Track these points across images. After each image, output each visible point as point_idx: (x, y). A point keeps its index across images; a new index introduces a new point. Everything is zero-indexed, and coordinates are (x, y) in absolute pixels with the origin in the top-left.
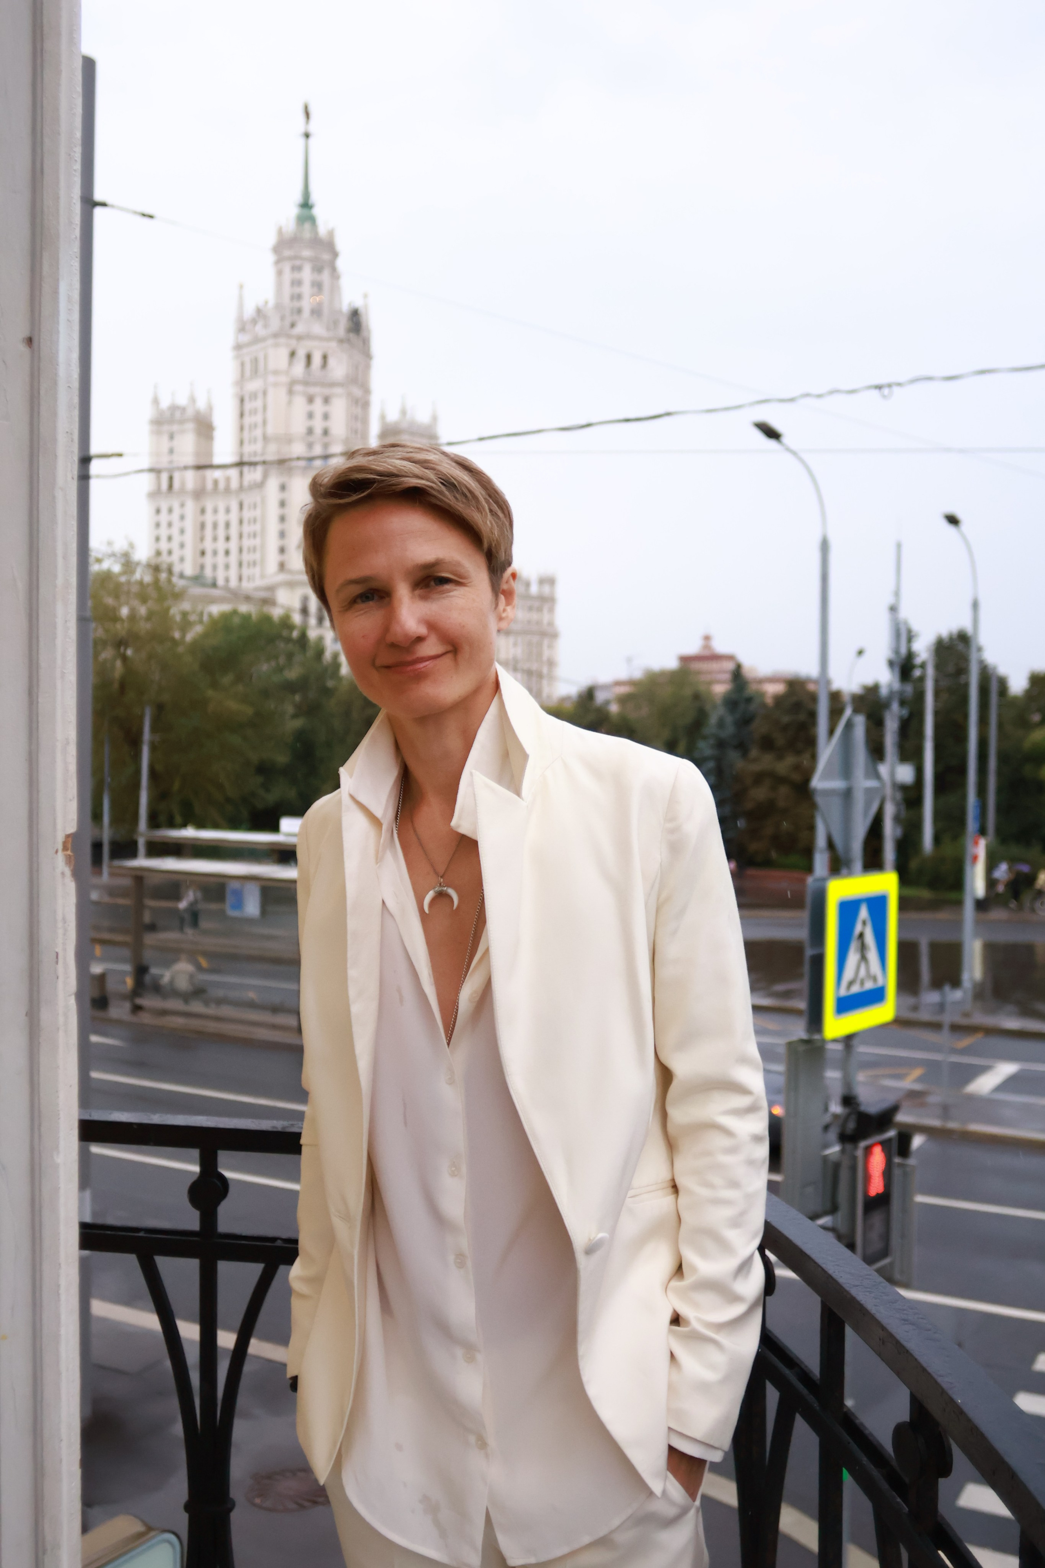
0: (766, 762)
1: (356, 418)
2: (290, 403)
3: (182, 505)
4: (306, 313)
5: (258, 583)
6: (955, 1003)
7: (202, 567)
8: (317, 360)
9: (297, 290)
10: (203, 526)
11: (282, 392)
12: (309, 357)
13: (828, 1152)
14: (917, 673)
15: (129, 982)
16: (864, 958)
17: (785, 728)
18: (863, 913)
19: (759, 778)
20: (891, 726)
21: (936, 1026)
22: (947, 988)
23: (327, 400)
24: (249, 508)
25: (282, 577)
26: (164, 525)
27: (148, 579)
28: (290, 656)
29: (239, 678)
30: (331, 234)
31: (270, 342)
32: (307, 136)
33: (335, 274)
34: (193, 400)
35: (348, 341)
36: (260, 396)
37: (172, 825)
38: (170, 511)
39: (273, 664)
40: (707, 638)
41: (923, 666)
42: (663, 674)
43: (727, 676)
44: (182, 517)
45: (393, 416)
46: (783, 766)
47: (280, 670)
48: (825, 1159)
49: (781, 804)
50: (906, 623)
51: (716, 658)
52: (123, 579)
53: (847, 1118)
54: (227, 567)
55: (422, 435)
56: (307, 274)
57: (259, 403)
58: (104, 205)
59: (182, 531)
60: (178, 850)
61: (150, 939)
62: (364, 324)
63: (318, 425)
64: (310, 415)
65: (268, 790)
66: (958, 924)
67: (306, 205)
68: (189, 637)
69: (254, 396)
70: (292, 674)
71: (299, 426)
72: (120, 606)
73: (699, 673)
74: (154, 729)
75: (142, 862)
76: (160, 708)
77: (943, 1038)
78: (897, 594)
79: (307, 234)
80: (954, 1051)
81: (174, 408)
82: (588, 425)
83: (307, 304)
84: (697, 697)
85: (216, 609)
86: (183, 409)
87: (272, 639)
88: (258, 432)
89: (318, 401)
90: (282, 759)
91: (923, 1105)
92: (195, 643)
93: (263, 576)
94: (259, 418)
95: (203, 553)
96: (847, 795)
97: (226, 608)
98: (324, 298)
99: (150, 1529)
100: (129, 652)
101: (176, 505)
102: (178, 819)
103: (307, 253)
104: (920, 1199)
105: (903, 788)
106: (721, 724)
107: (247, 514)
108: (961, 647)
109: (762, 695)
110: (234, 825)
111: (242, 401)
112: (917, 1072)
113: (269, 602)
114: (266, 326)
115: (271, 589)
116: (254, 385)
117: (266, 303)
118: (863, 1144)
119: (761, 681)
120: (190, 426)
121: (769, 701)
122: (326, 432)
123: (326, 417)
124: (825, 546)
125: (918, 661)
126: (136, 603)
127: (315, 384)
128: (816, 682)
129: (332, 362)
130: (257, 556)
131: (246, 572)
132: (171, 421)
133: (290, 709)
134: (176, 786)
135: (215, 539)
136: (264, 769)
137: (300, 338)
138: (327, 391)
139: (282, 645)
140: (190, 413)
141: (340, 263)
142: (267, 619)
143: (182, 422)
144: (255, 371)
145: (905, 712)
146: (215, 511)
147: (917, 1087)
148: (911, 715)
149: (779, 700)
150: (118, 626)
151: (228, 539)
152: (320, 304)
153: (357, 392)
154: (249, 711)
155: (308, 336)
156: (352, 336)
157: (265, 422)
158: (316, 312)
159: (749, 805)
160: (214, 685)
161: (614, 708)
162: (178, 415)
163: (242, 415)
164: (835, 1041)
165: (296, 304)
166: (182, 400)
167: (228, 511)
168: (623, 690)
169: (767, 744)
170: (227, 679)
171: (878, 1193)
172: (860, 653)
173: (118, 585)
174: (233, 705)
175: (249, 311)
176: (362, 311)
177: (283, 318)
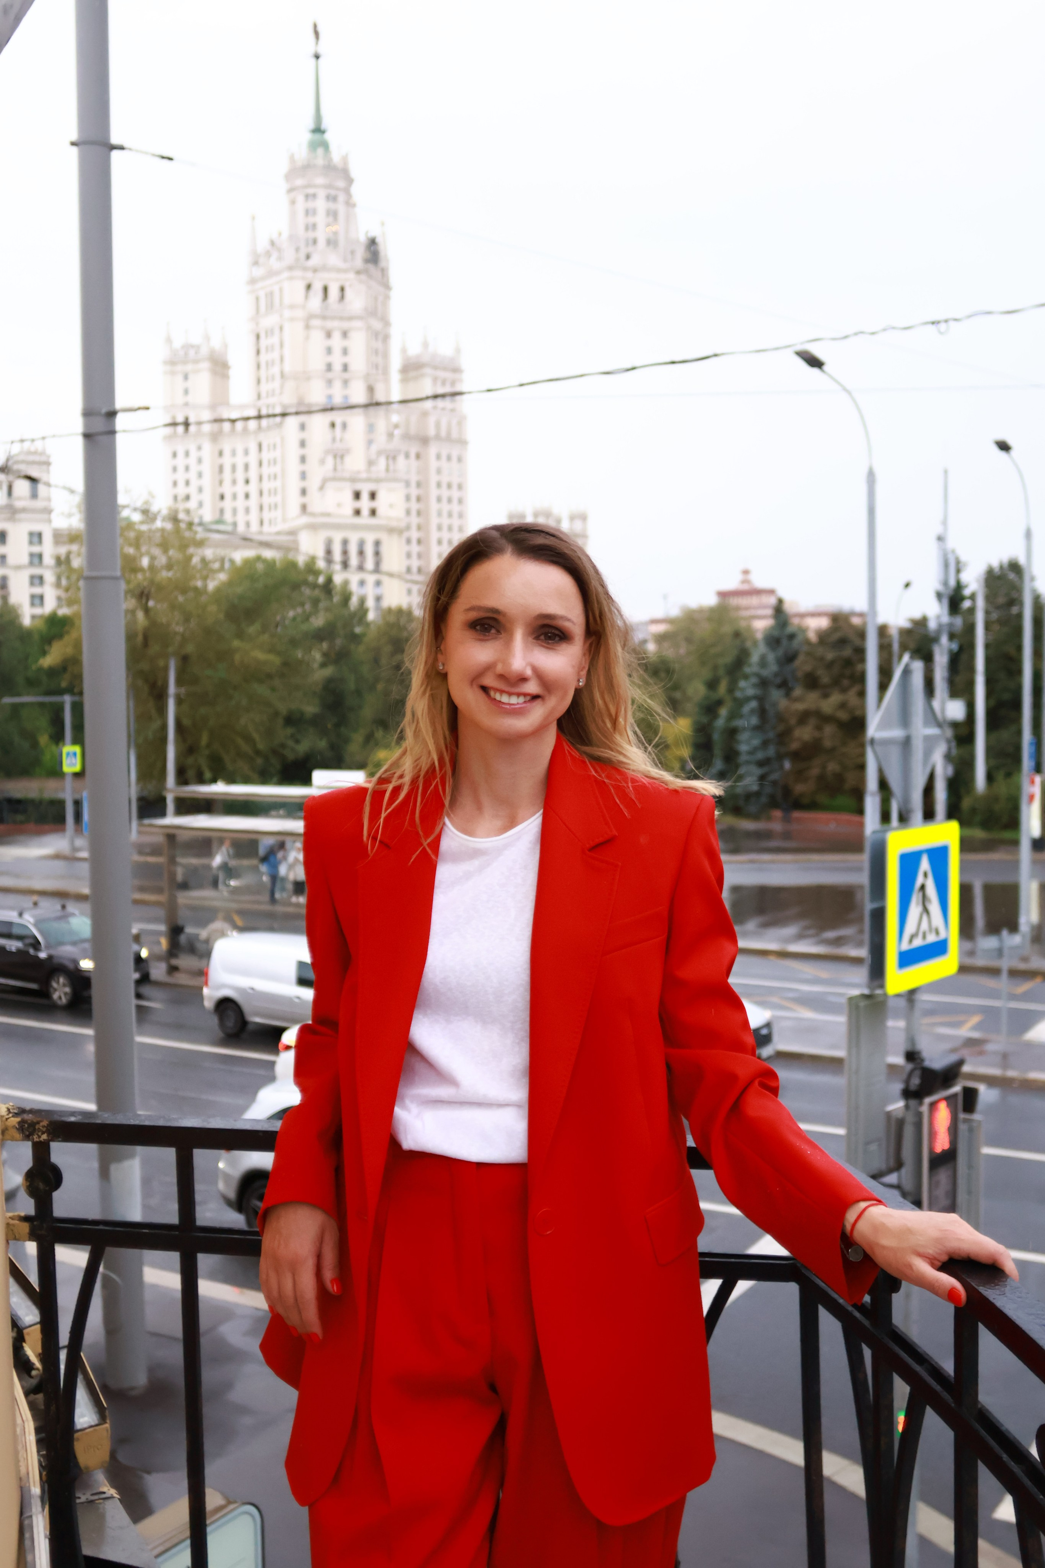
0: (811, 700)
1: (376, 352)
2: (307, 338)
3: (199, 448)
4: (322, 242)
5: (280, 527)
6: (1012, 948)
7: (222, 511)
8: (334, 293)
9: (311, 220)
10: (221, 469)
11: (300, 325)
12: (325, 289)
13: (890, 1108)
14: (967, 604)
15: (164, 943)
16: (926, 910)
17: (830, 665)
18: (925, 864)
19: (804, 717)
20: (941, 660)
21: (994, 972)
22: (1005, 933)
23: (345, 334)
24: (269, 450)
25: (304, 520)
26: (181, 469)
27: (169, 526)
28: (316, 602)
29: (264, 629)
30: (345, 159)
31: (286, 274)
32: (317, 57)
33: (350, 204)
34: (207, 338)
35: (365, 271)
36: (277, 331)
37: (201, 781)
38: (187, 454)
39: (299, 610)
40: (746, 572)
41: (973, 597)
42: (701, 611)
43: (769, 612)
44: (200, 461)
45: (414, 350)
46: (829, 704)
47: (307, 618)
48: (888, 1115)
49: (828, 743)
50: (953, 552)
51: (758, 592)
52: (144, 528)
53: (910, 1074)
54: (247, 510)
55: (445, 369)
56: (321, 204)
57: (275, 340)
58: (122, 148)
59: (200, 475)
60: (207, 806)
61: (183, 898)
62: (382, 254)
63: (337, 360)
64: (329, 351)
65: (297, 742)
66: (1015, 865)
67: (318, 130)
68: (211, 586)
69: (270, 332)
70: (319, 621)
71: (317, 362)
72: (142, 555)
73: (738, 608)
74: (179, 682)
75: (171, 820)
76: (185, 660)
77: (1003, 983)
78: (945, 523)
79: (320, 161)
80: (1013, 997)
81: (187, 347)
82: (634, 368)
83: (321, 235)
84: (737, 634)
85: (239, 556)
86: (197, 348)
87: (296, 586)
88: (276, 370)
89: (337, 335)
90: (311, 709)
91: (981, 1053)
92: (218, 590)
93: (284, 520)
94: (276, 355)
95: (222, 497)
96: (906, 743)
97: (250, 553)
98: (339, 227)
99: (229, 1502)
100: (151, 603)
101: (192, 448)
102: (208, 775)
103: (320, 180)
104: (987, 1150)
105: (955, 725)
106: (763, 663)
107: (266, 456)
108: (1012, 576)
109: (803, 630)
110: (264, 778)
111: (258, 337)
112: (975, 1019)
113: (294, 547)
114: (280, 259)
115: (293, 533)
116: (269, 321)
117: (280, 234)
118: (928, 1100)
119: (803, 616)
120: (205, 365)
121: (812, 636)
122: (345, 368)
123: (345, 352)
124: (871, 477)
125: (967, 592)
126: (156, 551)
127: (333, 318)
128: (861, 615)
129: (348, 293)
130: (278, 499)
131: (266, 515)
132: (185, 362)
133: (317, 656)
134: (204, 740)
135: (234, 482)
136: (293, 720)
137: (315, 270)
138: (345, 325)
139: (307, 591)
140: (204, 351)
141: (355, 189)
142: (293, 565)
143: (196, 362)
144: (270, 306)
145: (955, 646)
146: (234, 453)
147: (976, 1035)
148: (961, 649)
149: (823, 636)
150: (140, 576)
151: (247, 482)
152: (336, 233)
153: (377, 325)
154: (275, 660)
155: (325, 268)
156: (371, 267)
157: (282, 359)
158: (332, 242)
159: (794, 746)
160: (240, 635)
161: (651, 647)
162: (192, 353)
163: (258, 352)
164: (898, 996)
165: (311, 235)
166: (196, 339)
167: (246, 452)
168: (661, 628)
169: (812, 682)
170: (252, 630)
171: (943, 1150)
172: (907, 585)
173: (140, 535)
174: (260, 655)
175: (262, 245)
176: (379, 240)
177: (297, 250)
